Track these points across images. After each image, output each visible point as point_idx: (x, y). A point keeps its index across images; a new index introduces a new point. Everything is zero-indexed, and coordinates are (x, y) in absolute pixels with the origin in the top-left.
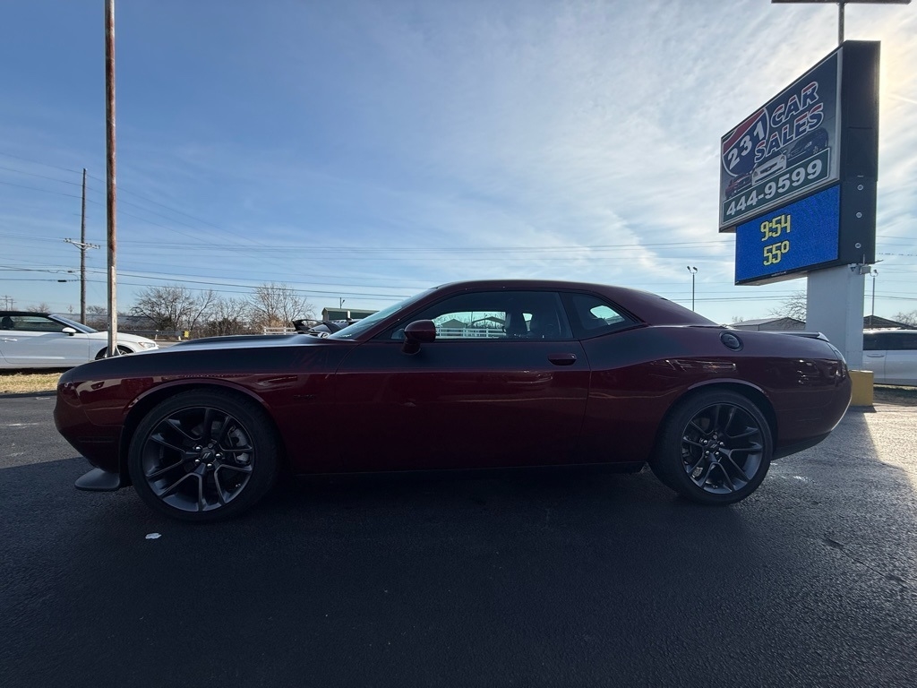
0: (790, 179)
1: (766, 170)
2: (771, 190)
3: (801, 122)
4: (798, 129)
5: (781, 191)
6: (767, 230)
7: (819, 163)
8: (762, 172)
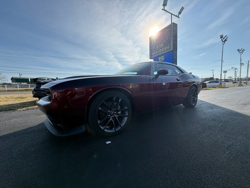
0: (164, 49)
1: (159, 46)
2: (160, 51)
3: (166, 37)
4: (165, 39)
5: (162, 51)
6: (160, 59)
7: (169, 46)
8: (158, 47)
